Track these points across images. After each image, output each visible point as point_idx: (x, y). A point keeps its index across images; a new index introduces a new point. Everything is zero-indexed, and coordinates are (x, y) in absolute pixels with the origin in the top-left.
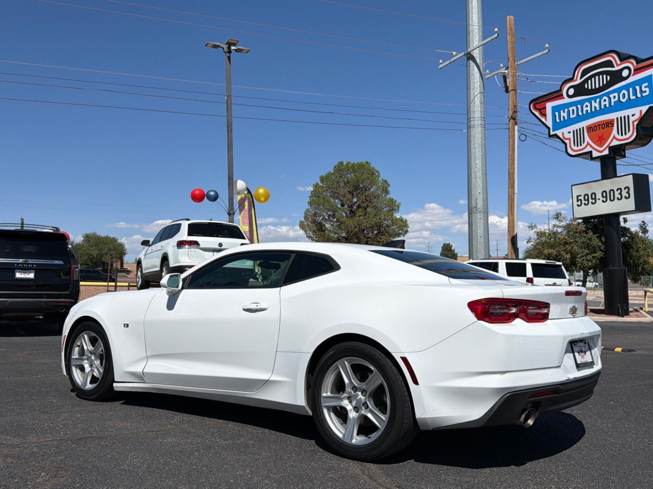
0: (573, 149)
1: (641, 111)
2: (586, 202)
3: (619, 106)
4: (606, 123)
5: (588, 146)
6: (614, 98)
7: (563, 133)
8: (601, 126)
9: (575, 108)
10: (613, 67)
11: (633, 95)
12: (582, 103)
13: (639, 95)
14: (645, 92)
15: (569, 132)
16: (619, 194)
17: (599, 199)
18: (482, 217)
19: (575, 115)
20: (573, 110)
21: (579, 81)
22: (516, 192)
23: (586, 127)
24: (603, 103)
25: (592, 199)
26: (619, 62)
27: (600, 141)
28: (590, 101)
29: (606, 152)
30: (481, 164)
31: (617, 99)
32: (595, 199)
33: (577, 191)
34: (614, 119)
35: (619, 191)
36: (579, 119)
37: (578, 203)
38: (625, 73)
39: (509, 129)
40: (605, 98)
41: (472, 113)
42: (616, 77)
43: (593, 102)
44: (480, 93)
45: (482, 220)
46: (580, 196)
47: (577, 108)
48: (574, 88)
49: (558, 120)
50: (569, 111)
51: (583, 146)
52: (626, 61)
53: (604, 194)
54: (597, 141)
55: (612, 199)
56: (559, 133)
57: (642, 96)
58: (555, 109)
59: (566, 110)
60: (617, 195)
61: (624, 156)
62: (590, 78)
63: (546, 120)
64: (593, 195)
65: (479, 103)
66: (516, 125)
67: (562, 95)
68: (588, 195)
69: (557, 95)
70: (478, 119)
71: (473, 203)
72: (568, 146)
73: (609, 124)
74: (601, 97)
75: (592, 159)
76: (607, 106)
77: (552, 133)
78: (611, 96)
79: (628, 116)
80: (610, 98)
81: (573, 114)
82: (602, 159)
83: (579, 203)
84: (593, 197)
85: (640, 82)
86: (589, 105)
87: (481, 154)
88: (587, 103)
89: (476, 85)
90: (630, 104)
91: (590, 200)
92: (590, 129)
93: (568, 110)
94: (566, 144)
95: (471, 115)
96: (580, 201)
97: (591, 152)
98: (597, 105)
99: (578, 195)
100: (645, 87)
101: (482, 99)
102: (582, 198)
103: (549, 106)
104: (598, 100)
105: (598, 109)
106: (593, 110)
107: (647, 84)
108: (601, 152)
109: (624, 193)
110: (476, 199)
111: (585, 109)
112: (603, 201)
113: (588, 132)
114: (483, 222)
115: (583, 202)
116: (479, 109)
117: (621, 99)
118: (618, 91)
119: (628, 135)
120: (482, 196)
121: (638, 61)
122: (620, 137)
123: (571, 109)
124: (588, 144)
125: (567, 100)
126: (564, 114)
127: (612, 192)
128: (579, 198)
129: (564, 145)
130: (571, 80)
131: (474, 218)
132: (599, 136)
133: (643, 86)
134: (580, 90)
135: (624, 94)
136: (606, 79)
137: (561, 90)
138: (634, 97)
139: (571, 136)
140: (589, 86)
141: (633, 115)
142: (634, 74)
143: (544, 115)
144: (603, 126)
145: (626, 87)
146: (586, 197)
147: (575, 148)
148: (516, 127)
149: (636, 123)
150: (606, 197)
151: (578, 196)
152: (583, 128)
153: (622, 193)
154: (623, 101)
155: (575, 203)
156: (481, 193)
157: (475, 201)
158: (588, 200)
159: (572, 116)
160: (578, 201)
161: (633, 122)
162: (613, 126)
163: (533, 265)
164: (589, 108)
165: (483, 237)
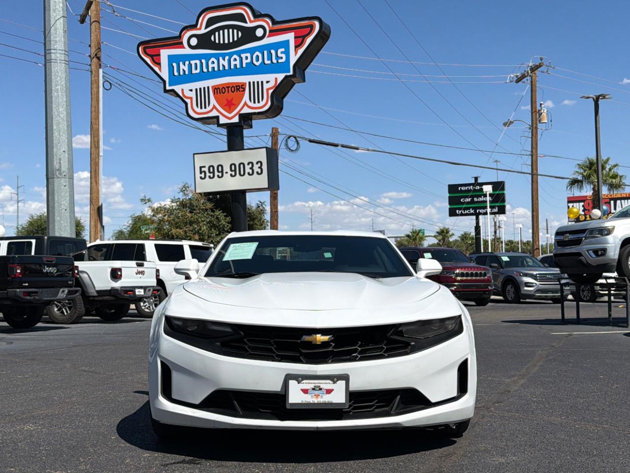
0: (196, 111)
1: (276, 79)
2: (211, 175)
3: (251, 69)
4: (236, 86)
5: (214, 110)
6: (246, 59)
7: (183, 90)
8: (230, 89)
9: (198, 62)
10: (246, 22)
11: (268, 60)
12: (207, 57)
13: (274, 61)
14: (282, 58)
15: (191, 90)
16: (250, 168)
17: (227, 173)
18: (67, 184)
19: (198, 71)
20: (196, 64)
21: (203, 31)
22: (101, 154)
23: (212, 87)
24: (233, 63)
25: (218, 171)
26: (252, 18)
27: (230, 105)
28: (217, 57)
29: (236, 120)
30: (65, 113)
31: (249, 60)
32: (222, 172)
33: (200, 161)
34: (246, 83)
35: (250, 166)
36: (203, 76)
37: (201, 175)
38: (259, 33)
39: (91, 72)
40: (235, 56)
41: (52, 43)
42: (249, 35)
43: (221, 58)
44: (63, 17)
45: (67, 187)
46: (204, 167)
47: (201, 63)
48: (197, 38)
49: (176, 74)
50: (191, 64)
51: (208, 109)
52: (261, 18)
53: (233, 167)
54: (226, 105)
55: (242, 173)
56: (178, 88)
57: (278, 61)
58: (171, 58)
59: (187, 63)
60: (248, 170)
61: (251, 127)
62: (218, 29)
63: (160, 69)
64: (220, 168)
65: (62, 31)
66: (100, 68)
67: (182, 43)
68: (213, 167)
69: (175, 42)
70: (61, 52)
71: (55, 163)
72: (189, 106)
73: (240, 88)
74: (231, 55)
75: (219, 125)
76: (238, 66)
77: (168, 88)
78: (243, 56)
79: (262, 82)
80: (242, 58)
81: (196, 69)
82: (230, 127)
83: (203, 175)
84: (220, 170)
85: (276, 46)
86: (216, 61)
87: (65, 99)
88: (213, 59)
89: (58, 7)
90: (264, 69)
91: (216, 173)
92: (216, 89)
93: (190, 62)
94: (186, 104)
95: (52, 46)
96: (203, 173)
97: (217, 118)
98: (226, 64)
99: (202, 166)
100: (282, 53)
101: (66, 26)
102: (206, 169)
103: (165, 54)
104: (227, 58)
105: (227, 68)
106: (221, 68)
107: (283, 50)
108: (230, 118)
109: (256, 168)
110: (60, 160)
111: (211, 66)
112: (231, 175)
113: (214, 94)
114: (68, 190)
115: (208, 174)
116: (63, 39)
117: (255, 62)
118: (252, 51)
119: (262, 103)
120: (67, 155)
121: (274, 22)
122: (251, 104)
123: (193, 62)
124: (214, 107)
125: (187, 51)
126: (184, 67)
127: (242, 166)
128: (203, 169)
129: (184, 105)
130: (194, 27)
131: (56, 185)
132: (227, 100)
133: (280, 51)
134: (204, 41)
135: (258, 56)
136: (237, 35)
137: (180, 37)
138: (269, 62)
139: (193, 95)
140: (216, 38)
141: (268, 82)
142: (269, 36)
143: (158, 64)
144: (233, 88)
145: (261, 49)
146: (211, 169)
147: (198, 110)
148: (101, 71)
149: (271, 91)
150: (235, 170)
151: (201, 168)
152: (208, 88)
153: (254, 168)
154: (257, 64)
155: (198, 175)
156: (67, 152)
157: (58, 161)
158: (213, 172)
159: (194, 72)
160: (201, 173)
161: (268, 90)
162: (244, 90)
163: (191, 247)
164: (215, 65)
165: (68, 209)
